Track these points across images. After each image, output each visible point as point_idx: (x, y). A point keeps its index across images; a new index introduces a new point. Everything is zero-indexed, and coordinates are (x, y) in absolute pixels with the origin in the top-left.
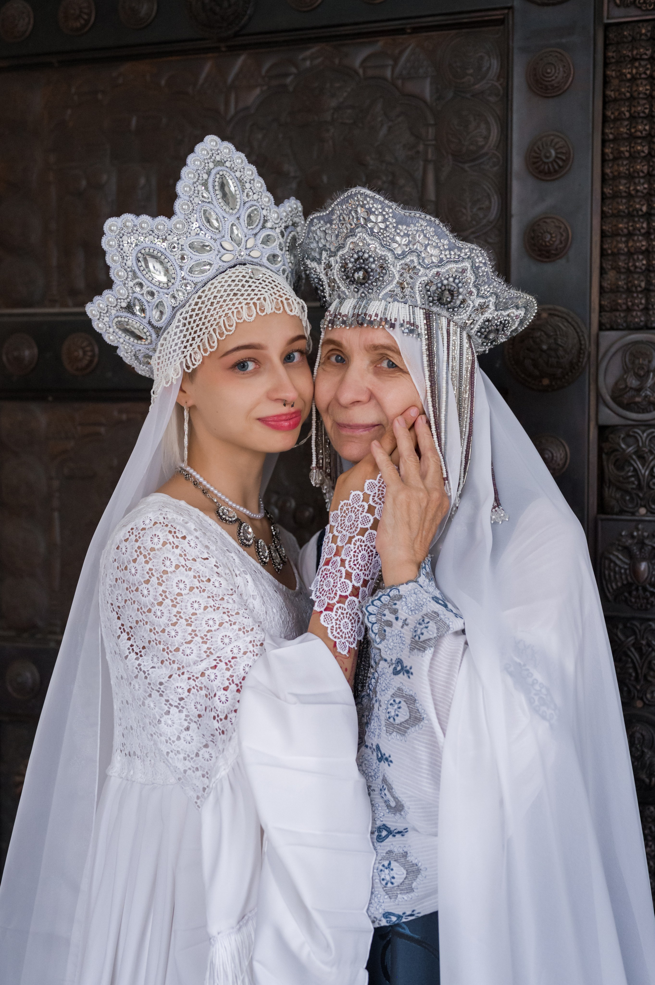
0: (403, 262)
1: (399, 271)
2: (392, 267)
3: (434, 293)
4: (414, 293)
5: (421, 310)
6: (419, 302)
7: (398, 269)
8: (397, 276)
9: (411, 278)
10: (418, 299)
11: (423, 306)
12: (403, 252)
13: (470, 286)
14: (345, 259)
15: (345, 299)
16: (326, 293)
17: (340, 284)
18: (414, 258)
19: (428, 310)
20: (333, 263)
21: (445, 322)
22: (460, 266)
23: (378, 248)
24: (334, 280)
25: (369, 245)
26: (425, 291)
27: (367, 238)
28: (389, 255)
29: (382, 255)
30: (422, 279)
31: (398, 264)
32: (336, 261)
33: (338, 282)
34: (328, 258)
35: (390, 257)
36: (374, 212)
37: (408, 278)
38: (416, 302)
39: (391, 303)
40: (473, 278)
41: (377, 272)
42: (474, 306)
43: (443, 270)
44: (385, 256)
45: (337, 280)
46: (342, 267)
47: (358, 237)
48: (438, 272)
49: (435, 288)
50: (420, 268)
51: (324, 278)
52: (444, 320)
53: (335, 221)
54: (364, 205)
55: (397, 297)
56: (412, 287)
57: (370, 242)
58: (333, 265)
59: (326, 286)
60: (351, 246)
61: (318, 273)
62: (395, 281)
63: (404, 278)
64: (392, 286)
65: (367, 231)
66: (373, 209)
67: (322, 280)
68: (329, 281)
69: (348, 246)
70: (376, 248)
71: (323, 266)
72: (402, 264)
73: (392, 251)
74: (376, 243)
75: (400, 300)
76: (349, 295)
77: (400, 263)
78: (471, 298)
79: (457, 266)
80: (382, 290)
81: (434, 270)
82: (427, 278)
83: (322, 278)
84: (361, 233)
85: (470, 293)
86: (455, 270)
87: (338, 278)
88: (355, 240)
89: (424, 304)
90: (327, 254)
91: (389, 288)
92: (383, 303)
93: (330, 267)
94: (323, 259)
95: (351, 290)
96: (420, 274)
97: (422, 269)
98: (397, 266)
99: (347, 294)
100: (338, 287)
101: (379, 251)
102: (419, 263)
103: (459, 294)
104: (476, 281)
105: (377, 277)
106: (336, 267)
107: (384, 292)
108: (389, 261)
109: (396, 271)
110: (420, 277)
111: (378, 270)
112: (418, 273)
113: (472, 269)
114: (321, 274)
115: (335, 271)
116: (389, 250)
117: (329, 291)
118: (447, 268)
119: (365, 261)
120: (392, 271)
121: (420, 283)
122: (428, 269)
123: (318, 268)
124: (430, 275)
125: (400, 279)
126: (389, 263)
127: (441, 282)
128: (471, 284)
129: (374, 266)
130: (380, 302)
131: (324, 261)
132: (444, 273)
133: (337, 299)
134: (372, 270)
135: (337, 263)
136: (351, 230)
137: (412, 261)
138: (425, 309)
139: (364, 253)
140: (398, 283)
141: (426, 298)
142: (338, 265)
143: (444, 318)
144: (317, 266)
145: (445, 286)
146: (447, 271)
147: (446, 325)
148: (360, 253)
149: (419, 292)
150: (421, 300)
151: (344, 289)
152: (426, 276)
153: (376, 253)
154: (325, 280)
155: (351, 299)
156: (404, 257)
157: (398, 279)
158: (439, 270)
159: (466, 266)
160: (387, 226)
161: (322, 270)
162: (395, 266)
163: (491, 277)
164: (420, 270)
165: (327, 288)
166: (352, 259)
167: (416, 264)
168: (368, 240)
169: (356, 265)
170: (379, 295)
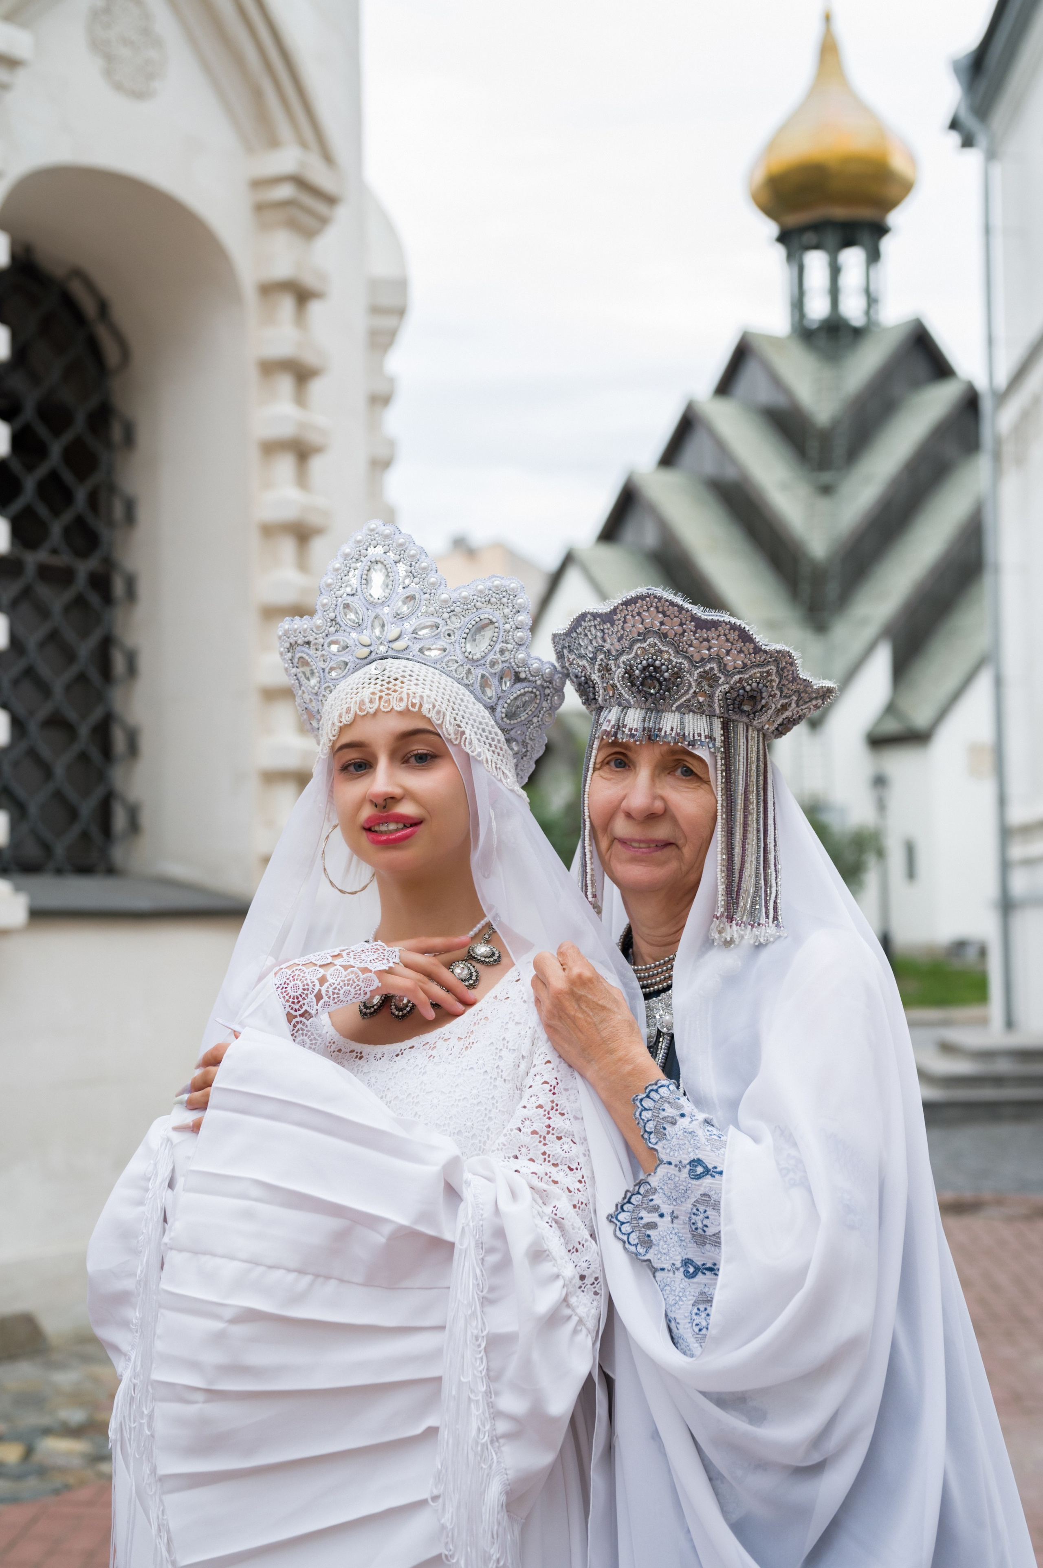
0: (702, 670)
1: (697, 680)
2: (688, 675)
3: (735, 699)
4: (713, 702)
5: (719, 720)
6: (718, 712)
7: (695, 678)
8: (693, 684)
9: (711, 687)
10: (717, 708)
11: (722, 715)
12: (702, 659)
13: (774, 689)
14: (631, 666)
15: (628, 708)
16: (599, 696)
17: (622, 691)
18: (714, 665)
19: (726, 718)
20: (613, 667)
21: (743, 728)
22: (765, 670)
23: (673, 655)
24: (614, 686)
25: (661, 652)
26: (725, 700)
27: (659, 644)
28: (685, 662)
29: (677, 663)
30: (723, 687)
31: (695, 672)
32: (618, 665)
33: (620, 689)
34: (605, 661)
35: (687, 665)
36: (669, 616)
37: (706, 687)
38: (715, 711)
39: (687, 715)
40: (777, 680)
41: (671, 681)
42: (776, 708)
43: (747, 676)
44: (681, 663)
45: (619, 686)
46: (625, 674)
47: (648, 642)
48: (740, 678)
49: (736, 695)
50: (720, 675)
51: (598, 681)
52: (742, 726)
53: (617, 622)
54: (657, 608)
55: (693, 708)
56: (711, 696)
57: (664, 649)
58: (614, 669)
59: (599, 690)
60: (639, 652)
61: (588, 673)
62: (692, 691)
63: (702, 687)
64: (687, 697)
65: (660, 637)
66: (668, 613)
67: (595, 681)
68: (605, 685)
69: (634, 651)
70: (671, 655)
71: (597, 667)
72: (700, 672)
73: (690, 659)
74: (670, 650)
75: (697, 711)
76: (634, 704)
77: (698, 671)
78: (774, 700)
79: (761, 670)
80: (676, 700)
81: (736, 676)
82: (728, 686)
83: (595, 680)
84: (652, 639)
85: (774, 696)
86: (758, 675)
87: (620, 684)
88: (644, 645)
89: (722, 713)
90: (605, 657)
91: (684, 699)
92: (677, 716)
93: (608, 669)
94: (598, 660)
95: (637, 700)
96: (720, 682)
97: (722, 676)
98: (694, 674)
99: (632, 703)
100: (620, 694)
101: (673, 659)
102: (720, 671)
103: (762, 698)
104: (780, 682)
105: (671, 686)
106: (617, 672)
107: (678, 703)
108: (686, 669)
109: (694, 680)
110: (720, 685)
111: (672, 679)
112: (718, 681)
113: (777, 671)
114: (592, 675)
115: (616, 676)
116: (686, 657)
117: (604, 696)
118: (750, 674)
119: (656, 669)
120: (689, 680)
121: (721, 692)
122: (730, 675)
123: (588, 667)
124: (732, 683)
125: (697, 688)
126: (685, 671)
127: (744, 688)
128: (775, 687)
129: (666, 674)
130: (673, 714)
131: (600, 663)
132: (747, 679)
133: (617, 706)
134: (665, 680)
135: (619, 667)
136: (639, 634)
137: (712, 669)
138: (723, 717)
139: (655, 660)
140: (695, 692)
141: (725, 706)
142: (620, 670)
143: (742, 724)
144: (587, 665)
145: (747, 692)
146: (751, 676)
147: (745, 731)
148: (650, 660)
149: (719, 700)
150: (720, 709)
151: (627, 697)
152: (727, 683)
153: (670, 661)
154: (599, 683)
155: (637, 709)
156: (702, 665)
157: (694, 688)
158: (741, 676)
159: (771, 669)
160: (684, 631)
161: (596, 672)
162: (692, 674)
163: (795, 675)
164: (720, 678)
165: (601, 691)
166: (640, 666)
167: (716, 672)
168: (661, 647)
169: (644, 672)
170: (672, 706)
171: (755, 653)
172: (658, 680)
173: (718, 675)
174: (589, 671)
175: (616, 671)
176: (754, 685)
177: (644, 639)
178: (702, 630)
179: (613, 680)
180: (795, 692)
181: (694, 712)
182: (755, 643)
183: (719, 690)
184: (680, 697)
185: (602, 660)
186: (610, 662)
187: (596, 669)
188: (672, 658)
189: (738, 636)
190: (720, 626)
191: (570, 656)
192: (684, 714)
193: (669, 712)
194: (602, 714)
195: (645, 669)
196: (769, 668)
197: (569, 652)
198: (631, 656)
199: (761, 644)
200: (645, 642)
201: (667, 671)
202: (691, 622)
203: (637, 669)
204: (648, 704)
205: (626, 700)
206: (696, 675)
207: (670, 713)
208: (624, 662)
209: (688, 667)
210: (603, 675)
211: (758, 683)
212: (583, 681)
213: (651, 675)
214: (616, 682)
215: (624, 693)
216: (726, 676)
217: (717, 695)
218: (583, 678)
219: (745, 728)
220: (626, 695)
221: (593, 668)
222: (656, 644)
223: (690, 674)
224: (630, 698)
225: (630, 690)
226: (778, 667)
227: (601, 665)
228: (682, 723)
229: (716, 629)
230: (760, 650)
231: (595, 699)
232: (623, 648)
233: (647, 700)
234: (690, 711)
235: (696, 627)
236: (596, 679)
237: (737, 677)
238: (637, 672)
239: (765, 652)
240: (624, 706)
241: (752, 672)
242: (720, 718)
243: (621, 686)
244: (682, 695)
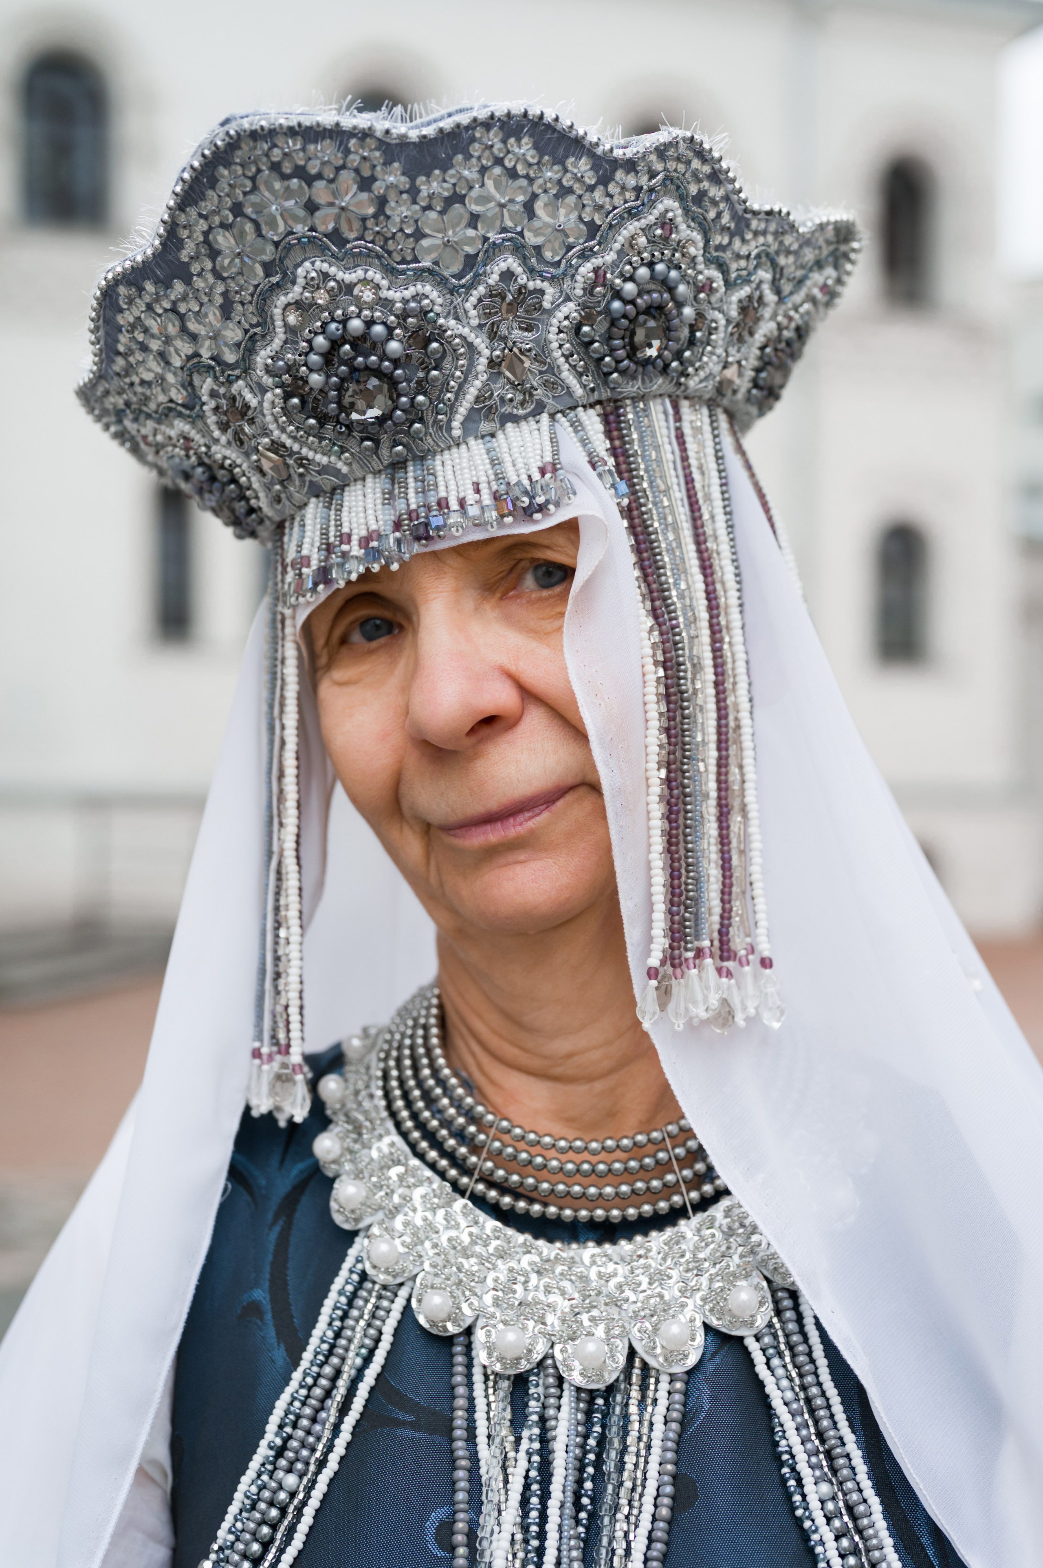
0: (482, 289)
1: (481, 326)
2: (452, 323)
3: (609, 337)
4: (553, 369)
5: (591, 412)
6: (579, 391)
7: (475, 322)
8: (480, 342)
9: (528, 327)
10: (572, 381)
11: (596, 396)
13: (701, 267)
14: (290, 368)
15: (342, 488)
16: (257, 498)
17: (304, 451)
18: (510, 262)
19: (609, 400)
20: (248, 396)
21: (665, 413)
22: (651, 219)
23: (385, 283)
24: (276, 447)
25: (349, 288)
26: (581, 350)
27: (333, 270)
28: (428, 288)
29: (405, 301)
30: (560, 315)
31: (468, 305)
32: (259, 385)
33: (296, 447)
34: (222, 390)
35: (434, 295)
36: (319, 176)
37: (517, 334)
38: (569, 393)
39: (500, 435)
40: (697, 237)
41: (414, 361)
42: (728, 321)
43: (610, 257)
44: (416, 297)
45: (288, 442)
46: (287, 397)
47: (301, 281)
48: (596, 270)
49: (606, 325)
50: (539, 284)
51: (234, 456)
52: (660, 408)
53: (195, 268)
54: (275, 167)
55: (507, 409)
56: (541, 355)
57: (349, 277)
58: (254, 402)
59: (249, 479)
60: (292, 319)
61: (203, 449)
62: (482, 363)
63: (504, 339)
64: (478, 383)
65: (324, 249)
66: (313, 168)
67: (228, 462)
68: (255, 457)
69: (279, 323)
70: (378, 287)
71: (212, 420)
72: (480, 300)
73: (432, 274)
74: (370, 274)
75: (521, 412)
76: (351, 471)
77: (473, 300)
78: (713, 299)
79: (643, 223)
80: (452, 409)
81: (582, 270)
82: (571, 305)
83: (225, 458)
84: (307, 264)
85: (708, 287)
86: (642, 241)
87: (290, 436)
88: (295, 292)
89: (593, 390)
90: (216, 378)
91: (472, 392)
92: (476, 446)
93: (244, 411)
94: (205, 398)
95: (352, 454)
96: (546, 305)
97: (546, 285)
98: (466, 312)
99: (345, 469)
100: (302, 461)
101: (390, 294)
102: (531, 271)
103: (679, 305)
104: (707, 242)
105: (420, 374)
106: (266, 405)
107: (462, 411)
108: (437, 309)
109: (472, 329)
110: (550, 313)
111: (416, 354)
112: (540, 303)
113: (686, 211)
114: (214, 448)
115: (269, 418)
116: (420, 275)
117: (268, 488)
118: (617, 246)
119: (363, 343)
120: (460, 336)
121: (560, 331)
122: (564, 274)
123: (193, 434)
124: (579, 292)
125: (493, 350)
126: (438, 315)
127: (617, 294)
128: (700, 259)
129: (394, 346)
130: (463, 447)
131: (213, 404)
132: (615, 264)
133: (313, 500)
134: (396, 363)
135: (263, 390)
136: (269, 268)
137: (508, 275)
138: (599, 402)
139: (344, 322)
140: (492, 363)
141: (592, 367)
142: (269, 395)
143: (659, 401)
144: (187, 428)
145: (633, 302)
146: (621, 253)
147: (671, 418)
148: (333, 326)
149: (567, 357)
150: (580, 383)
151: (325, 460)
152: (568, 299)
153: (386, 304)
154: (239, 461)
155: (364, 479)
156: (477, 275)
157: (487, 352)
158: (597, 261)
159: (667, 211)
160: (382, 202)
161: (217, 433)
162: (460, 312)
163: (740, 208)
164: (542, 292)
165: (256, 481)
166: (314, 358)
167: (522, 279)
168: (340, 275)
169: (333, 371)
170: (450, 429)
171: (604, 180)
172: (378, 372)
173: (531, 285)
174: (202, 441)
175: (261, 403)
176: (643, 272)
177: (285, 275)
178: (428, 175)
179: (267, 435)
180: (758, 256)
181: (516, 419)
182: (592, 155)
183: (554, 329)
184: (460, 391)
185: (213, 394)
186: (235, 389)
187: (213, 427)
188: (385, 294)
189: (536, 146)
190: (473, 139)
191: (144, 431)
192: (493, 435)
193: (449, 448)
194: (286, 539)
195: (330, 357)
196: (660, 207)
197: (136, 420)
198: (277, 343)
199: (608, 147)
200: (294, 283)
201: (390, 336)
202: (387, 163)
203: (311, 370)
204: (384, 452)
205: (324, 470)
206: (473, 313)
207: (454, 450)
208: (268, 370)
209: (440, 301)
210: (236, 433)
211: (651, 265)
212: (204, 477)
213: (353, 370)
214: (276, 433)
215: (311, 455)
216: (552, 279)
217: (555, 345)
218: (200, 470)
219: (670, 411)
220: (318, 457)
221: (206, 432)
222: (326, 276)
223: (457, 318)
224: (333, 459)
225: (321, 439)
226: (682, 198)
227: (216, 409)
228: (495, 462)
229: (468, 157)
230: (616, 164)
231: (251, 510)
232: (246, 331)
233: (377, 442)
234: (505, 419)
235: (411, 173)
236: (228, 453)
237: (586, 269)
238: (316, 379)
239: (630, 166)
240: (328, 488)
241: (620, 239)
242: (592, 406)
243: (295, 438)
244: (461, 386)
